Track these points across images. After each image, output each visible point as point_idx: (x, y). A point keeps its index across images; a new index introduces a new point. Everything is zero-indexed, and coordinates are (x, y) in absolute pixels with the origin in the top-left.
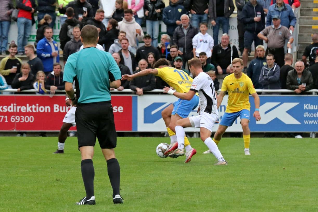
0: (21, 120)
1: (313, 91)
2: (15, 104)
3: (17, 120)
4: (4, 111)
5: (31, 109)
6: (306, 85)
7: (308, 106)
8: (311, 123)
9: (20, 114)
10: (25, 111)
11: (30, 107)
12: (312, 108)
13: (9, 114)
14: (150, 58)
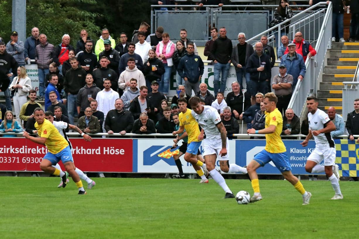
0: (31, 161)
1: (299, 136)
2: (26, 147)
3: (28, 161)
4: (16, 152)
5: (41, 151)
6: (292, 130)
7: (294, 150)
8: (297, 166)
9: (31, 155)
10: (35, 153)
11: (40, 149)
12: (298, 152)
13: (21, 156)
14: (163, 104)
